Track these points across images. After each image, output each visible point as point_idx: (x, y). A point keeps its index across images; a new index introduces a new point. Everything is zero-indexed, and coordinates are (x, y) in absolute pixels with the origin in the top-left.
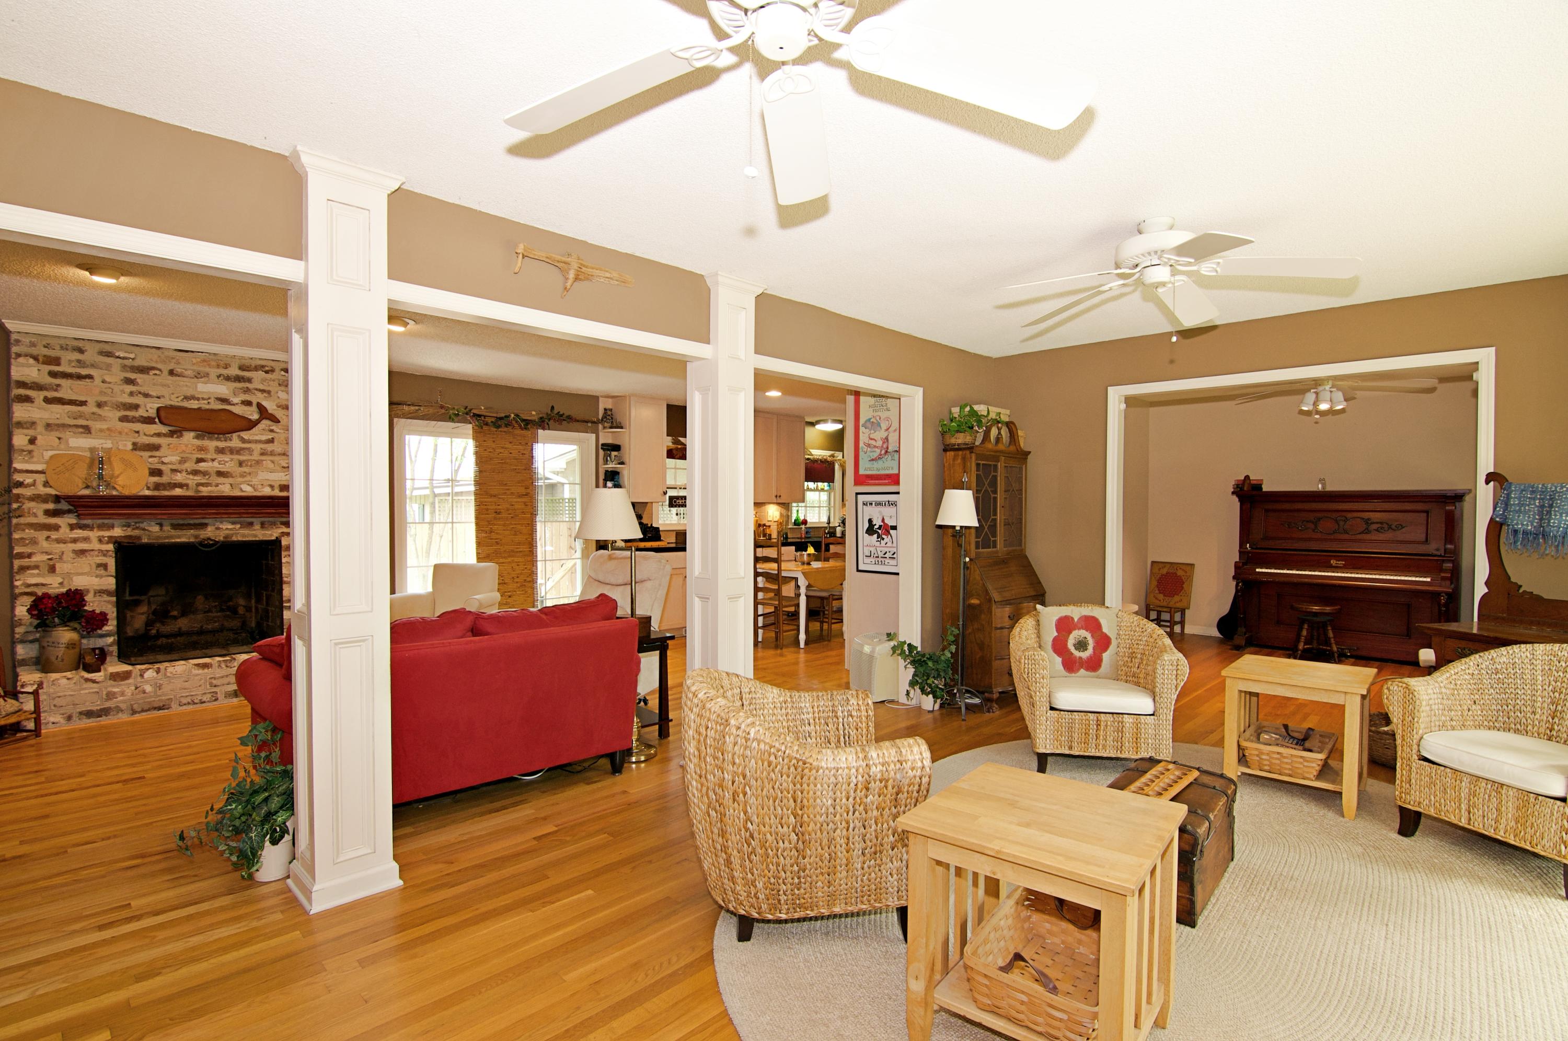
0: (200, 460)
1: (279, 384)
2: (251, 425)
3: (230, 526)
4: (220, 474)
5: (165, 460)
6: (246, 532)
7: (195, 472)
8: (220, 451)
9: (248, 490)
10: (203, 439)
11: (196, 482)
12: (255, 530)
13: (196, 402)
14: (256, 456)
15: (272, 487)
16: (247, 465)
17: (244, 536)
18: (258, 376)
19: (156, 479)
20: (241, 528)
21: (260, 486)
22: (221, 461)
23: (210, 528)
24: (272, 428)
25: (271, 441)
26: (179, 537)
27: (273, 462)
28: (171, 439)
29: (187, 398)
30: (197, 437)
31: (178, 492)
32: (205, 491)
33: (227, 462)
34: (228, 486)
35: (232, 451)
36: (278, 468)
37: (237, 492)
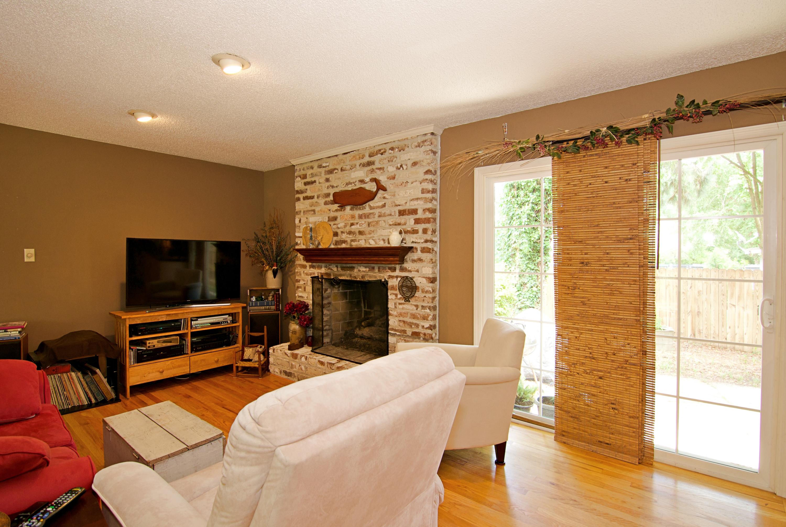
0: (352, 224)
1: (389, 161)
2: (372, 196)
3: (364, 269)
4: (361, 233)
5: (339, 226)
6: (371, 274)
7: (350, 233)
8: (360, 217)
9: (372, 244)
10: (354, 210)
11: (350, 239)
12: (375, 273)
13: (351, 186)
14: (376, 218)
15: (384, 240)
16: (372, 226)
17: (370, 277)
18: (377, 158)
19: (335, 238)
20: (369, 271)
21: (378, 241)
22: (360, 224)
23: (356, 270)
24: (384, 195)
25: (384, 206)
26: (344, 275)
27: (385, 221)
28: (341, 212)
29: (347, 184)
30: (351, 209)
31: (344, 246)
32: (354, 245)
33: (363, 224)
34: (363, 241)
35: (367, 216)
36: (387, 226)
37: (368, 246)
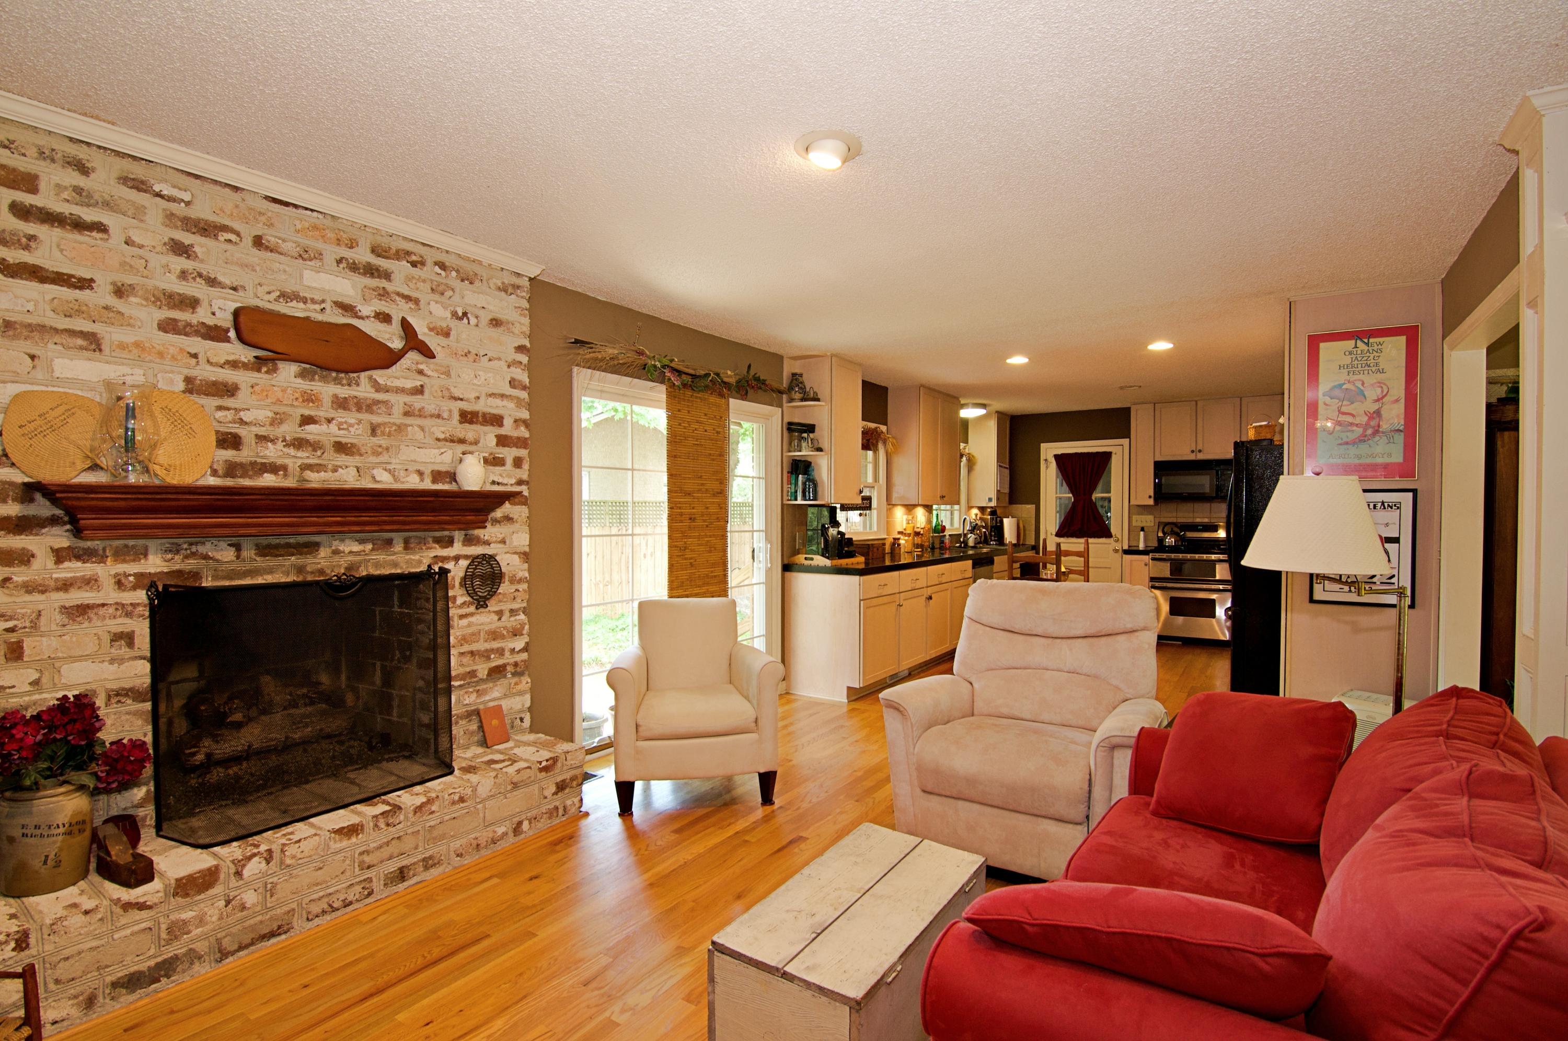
0: (307, 420)
1: (432, 289)
2: (390, 359)
3: (356, 548)
4: (341, 448)
5: (246, 416)
6: (381, 557)
7: (299, 443)
8: (341, 404)
9: (384, 480)
10: (313, 380)
11: (299, 462)
12: (395, 554)
13: (301, 305)
14: (397, 417)
15: (421, 473)
16: (383, 434)
17: (377, 565)
18: (400, 268)
19: (229, 454)
20: (373, 549)
21: (402, 473)
22: (341, 423)
23: (323, 552)
24: (421, 367)
25: (420, 391)
26: (271, 571)
27: (422, 429)
28: (256, 375)
29: (284, 296)
30: (302, 375)
31: (268, 480)
32: (316, 480)
33: (352, 425)
34: (353, 471)
35: (363, 406)
36: (430, 441)
37: (366, 484)
